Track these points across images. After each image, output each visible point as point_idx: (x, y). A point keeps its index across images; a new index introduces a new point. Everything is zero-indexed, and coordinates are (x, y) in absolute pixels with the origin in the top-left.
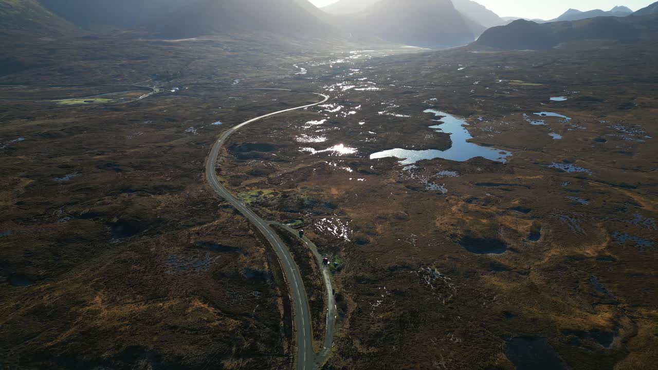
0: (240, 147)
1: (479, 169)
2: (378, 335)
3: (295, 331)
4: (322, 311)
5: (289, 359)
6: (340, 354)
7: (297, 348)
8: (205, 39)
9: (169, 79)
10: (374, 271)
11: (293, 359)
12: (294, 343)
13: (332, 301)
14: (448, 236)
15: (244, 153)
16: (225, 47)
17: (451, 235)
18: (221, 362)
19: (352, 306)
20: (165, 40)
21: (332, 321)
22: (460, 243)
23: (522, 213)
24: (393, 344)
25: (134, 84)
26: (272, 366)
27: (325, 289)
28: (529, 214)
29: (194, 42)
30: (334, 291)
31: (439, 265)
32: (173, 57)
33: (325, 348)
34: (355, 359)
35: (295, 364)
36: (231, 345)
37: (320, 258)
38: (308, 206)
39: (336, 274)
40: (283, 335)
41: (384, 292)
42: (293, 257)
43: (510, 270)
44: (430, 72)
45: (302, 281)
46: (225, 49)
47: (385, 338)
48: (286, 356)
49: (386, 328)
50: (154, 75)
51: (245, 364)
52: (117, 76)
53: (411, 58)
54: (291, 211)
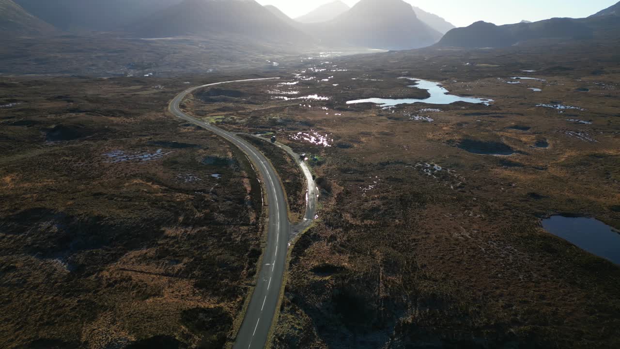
0: (208, 92)
1: (463, 108)
2: (374, 210)
3: (265, 205)
4: (301, 191)
5: (257, 228)
6: (326, 224)
7: (267, 220)
8: (181, 38)
9: (144, 68)
10: (362, 165)
11: (263, 228)
12: (264, 216)
13: (312, 185)
14: (444, 143)
15: (211, 97)
16: (200, 46)
17: (447, 141)
18: (160, 228)
19: (337, 189)
20: (143, 39)
21: (314, 199)
22: (459, 147)
23: (522, 131)
24: (395, 218)
25: (108, 72)
26: (233, 234)
27: (303, 176)
28: (529, 131)
29: (170, 41)
30: (314, 177)
31: (439, 161)
32: (148, 52)
33: (305, 219)
34: (346, 230)
35: (265, 233)
36: (177, 214)
37: (295, 156)
38: (280, 124)
39: (316, 167)
40: (249, 207)
41: (376, 180)
42: (263, 154)
43: (523, 166)
44: (397, 61)
45: (275, 169)
46: (200, 47)
47: (384, 213)
48: (253, 225)
49: (383, 205)
50: (129, 64)
51: (195, 231)
52: (93, 65)
53: (377, 55)
54: (261, 127)
